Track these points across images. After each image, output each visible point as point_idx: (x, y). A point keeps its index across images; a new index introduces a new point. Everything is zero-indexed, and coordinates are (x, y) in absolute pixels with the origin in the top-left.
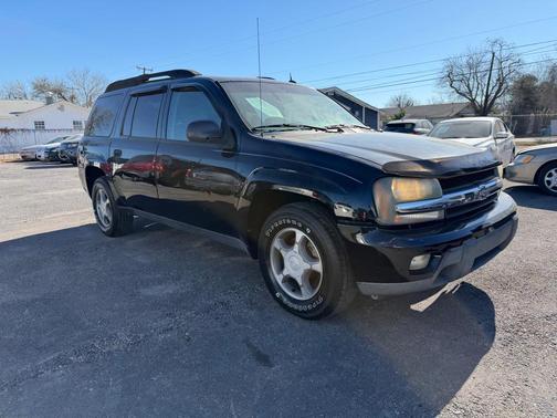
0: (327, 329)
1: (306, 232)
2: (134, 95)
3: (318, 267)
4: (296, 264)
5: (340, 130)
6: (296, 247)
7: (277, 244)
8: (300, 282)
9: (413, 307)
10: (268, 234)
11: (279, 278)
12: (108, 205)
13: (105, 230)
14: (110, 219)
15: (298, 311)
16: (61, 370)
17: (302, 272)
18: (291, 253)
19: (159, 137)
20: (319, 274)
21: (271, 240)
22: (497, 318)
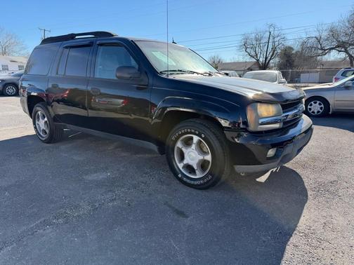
0: (214, 194)
1: (201, 137)
2: (66, 47)
3: (209, 157)
4: (192, 156)
5: (210, 75)
6: (193, 146)
7: (179, 144)
8: (195, 167)
9: (258, 180)
10: (173, 138)
11: (180, 166)
12: (46, 122)
13: (44, 139)
14: (47, 131)
15: (193, 185)
16: (49, 229)
17: (197, 161)
18: (189, 150)
19: (88, 76)
20: (209, 162)
21: (175, 142)
22: (306, 184)
